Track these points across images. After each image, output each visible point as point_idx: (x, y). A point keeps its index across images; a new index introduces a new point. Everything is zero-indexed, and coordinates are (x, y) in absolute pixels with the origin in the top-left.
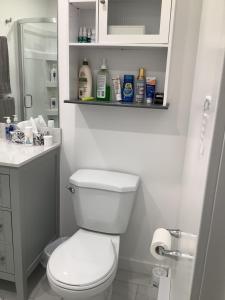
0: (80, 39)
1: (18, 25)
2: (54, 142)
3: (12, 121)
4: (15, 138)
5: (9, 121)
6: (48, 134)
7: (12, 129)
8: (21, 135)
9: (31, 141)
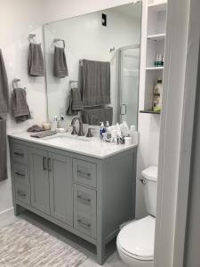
0: (157, 64)
1: (120, 51)
2: (132, 142)
3: (105, 125)
4: (105, 137)
5: (102, 125)
6: (129, 136)
7: (104, 131)
8: (109, 136)
9: (116, 140)
